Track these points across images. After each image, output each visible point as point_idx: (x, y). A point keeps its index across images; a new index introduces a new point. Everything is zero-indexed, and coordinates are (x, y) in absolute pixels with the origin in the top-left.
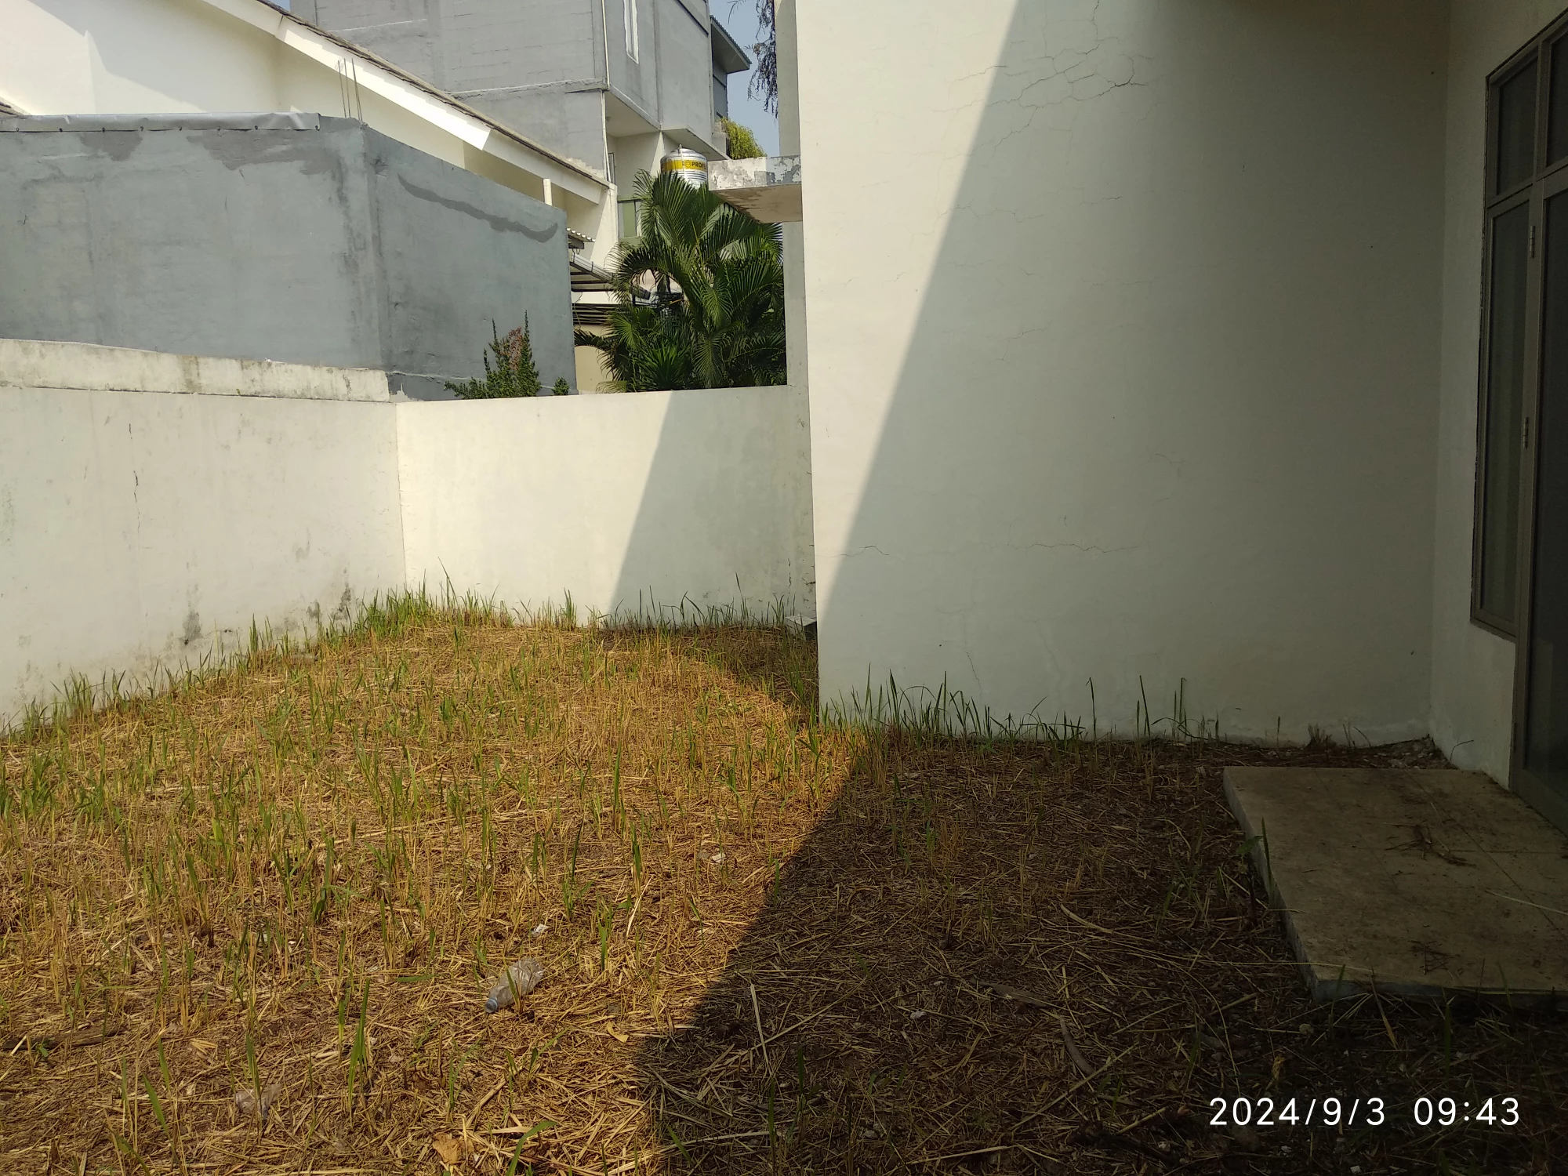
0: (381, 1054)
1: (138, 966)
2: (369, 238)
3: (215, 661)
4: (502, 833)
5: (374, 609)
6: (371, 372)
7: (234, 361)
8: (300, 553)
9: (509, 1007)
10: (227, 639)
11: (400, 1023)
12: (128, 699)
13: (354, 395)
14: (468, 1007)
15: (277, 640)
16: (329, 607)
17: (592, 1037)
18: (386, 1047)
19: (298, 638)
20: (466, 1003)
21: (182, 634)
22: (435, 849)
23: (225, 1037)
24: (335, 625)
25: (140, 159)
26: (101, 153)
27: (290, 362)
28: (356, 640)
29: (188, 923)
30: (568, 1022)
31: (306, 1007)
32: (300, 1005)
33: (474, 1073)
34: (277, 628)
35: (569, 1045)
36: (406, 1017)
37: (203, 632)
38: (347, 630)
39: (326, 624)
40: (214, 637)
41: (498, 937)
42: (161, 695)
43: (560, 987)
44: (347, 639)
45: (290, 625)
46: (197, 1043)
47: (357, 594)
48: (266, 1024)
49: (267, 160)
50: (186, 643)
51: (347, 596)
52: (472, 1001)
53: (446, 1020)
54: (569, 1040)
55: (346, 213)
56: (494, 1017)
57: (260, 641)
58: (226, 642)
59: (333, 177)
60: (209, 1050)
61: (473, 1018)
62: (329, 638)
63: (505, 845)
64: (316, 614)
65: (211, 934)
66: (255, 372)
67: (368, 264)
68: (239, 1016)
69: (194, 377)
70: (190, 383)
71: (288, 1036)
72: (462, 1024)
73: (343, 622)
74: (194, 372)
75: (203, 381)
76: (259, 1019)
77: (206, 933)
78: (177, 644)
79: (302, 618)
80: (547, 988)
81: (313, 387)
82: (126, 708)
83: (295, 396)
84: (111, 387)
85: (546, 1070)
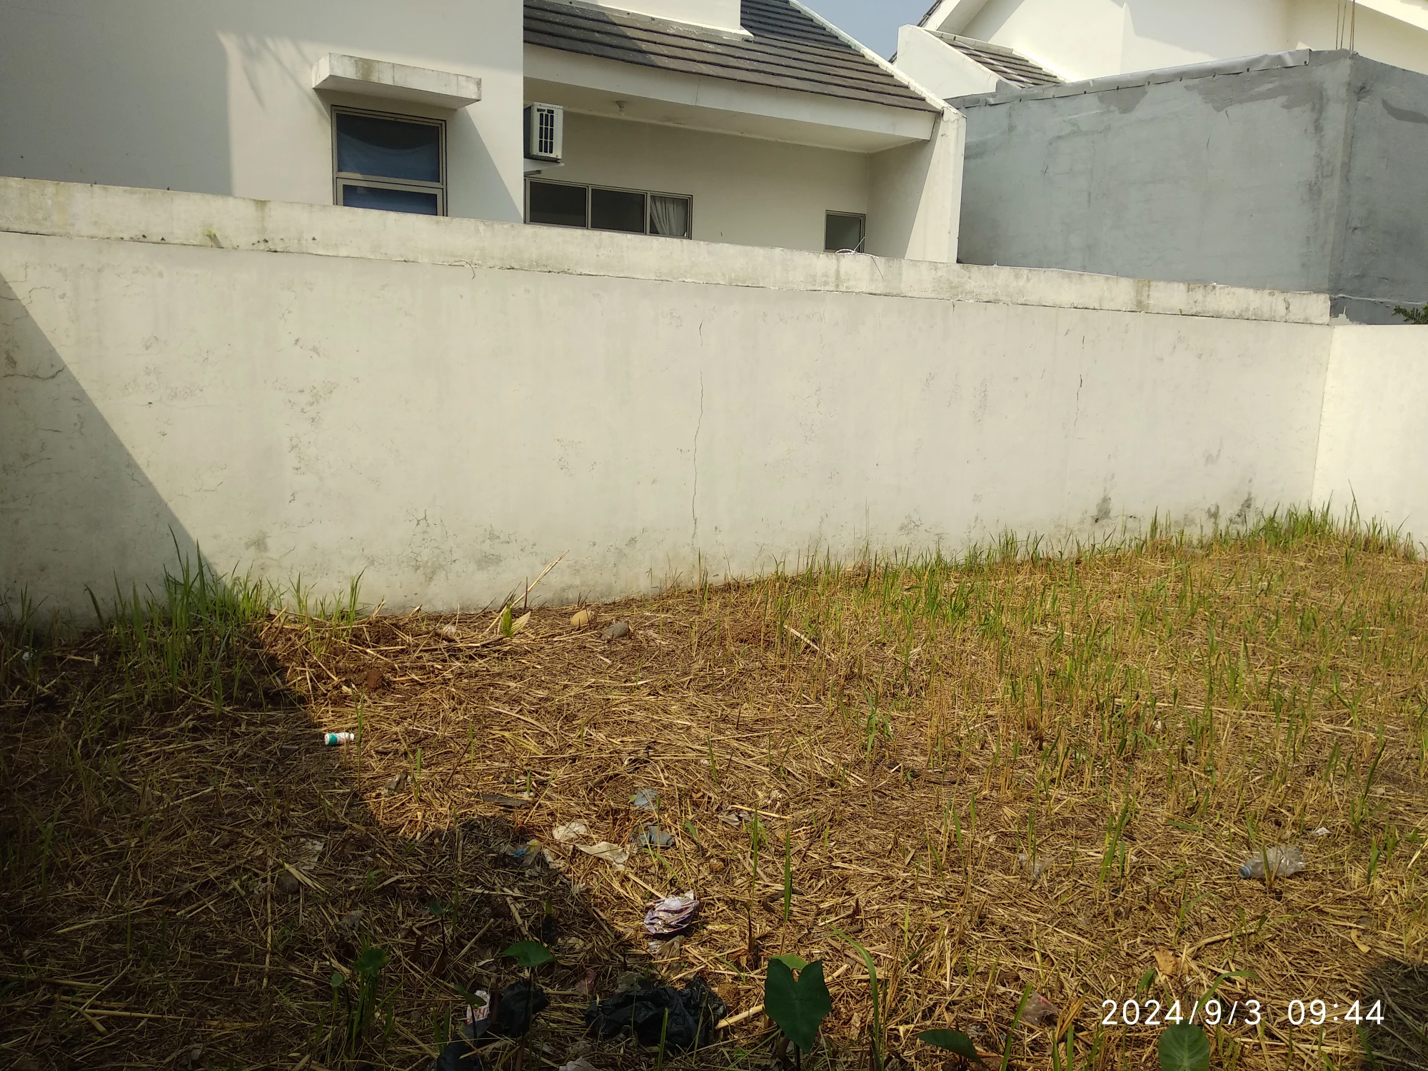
0: (1138, 870)
1: (986, 745)
2: (1338, 164)
3: (1117, 539)
4: (1320, 741)
5: (1272, 520)
6: (1315, 295)
7: (1182, 284)
8: (1210, 459)
9: (1262, 880)
10: (1131, 524)
11: (1162, 856)
12: (1041, 556)
13: (1291, 317)
14: (1224, 865)
15: (1174, 532)
16: (1228, 511)
17: (1333, 935)
18: (1143, 868)
19: (1193, 534)
20: (1223, 862)
21: (1094, 512)
22: (1249, 735)
23: (1028, 814)
24: (1230, 529)
25: (1142, 111)
26: (1112, 108)
27: (1233, 286)
28: (1246, 545)
29: (1029, 728)
30: (1315, 914)
31: (1093, 816)
32: (1089, 813)
33: (1210, 917)
34: (1176, 522)
35: (1308, 932)
36: (1168, 853)
37: (1112, 514)
38: (1242, 535)
39: (1222, 526)
40: (1120, 520)
41: (1278, 823)
42: (1069, 558)
43: (1319, 884)
44: (1239, 542)
45: (1188, 521)
46: (1006, 810)
47: (1258, 504)
48: (1060, 817)
49: (1253, 99)
50: (1096, 521)
51: (1248, 504)
52: (1229, 862)
53: (1201, 868)
54: (1307, 927)
55: (1320, 143)
56: (1245, 882)
57: (1159, 530)
58: (1129, 526)
59: (1313, 109)
60: (1013, 818)
61: (1225, 876)
62: (1221, 540)
63: (1318, 752)
64: (1214, 515)
65: (1042, 740)
66: (1199, 294)
67: (1333, 191)
68: (1042, 804)
69: (1144, 298)
70: (1139, 303)
71: (1072, 831)
72: (1214, 877)
73: (1239, 527)
74: (1145, 294)
75: (1151, 302)
76: (1055, 810)
77: (1039, 739)
78: (1089, 521)
79: (1201, 517)
80: (1306, 880)
81: (1251, 309)
82: (1037, 563)
83: (1233, 317)
84: (1075, 305)
85: (1276, 942)
